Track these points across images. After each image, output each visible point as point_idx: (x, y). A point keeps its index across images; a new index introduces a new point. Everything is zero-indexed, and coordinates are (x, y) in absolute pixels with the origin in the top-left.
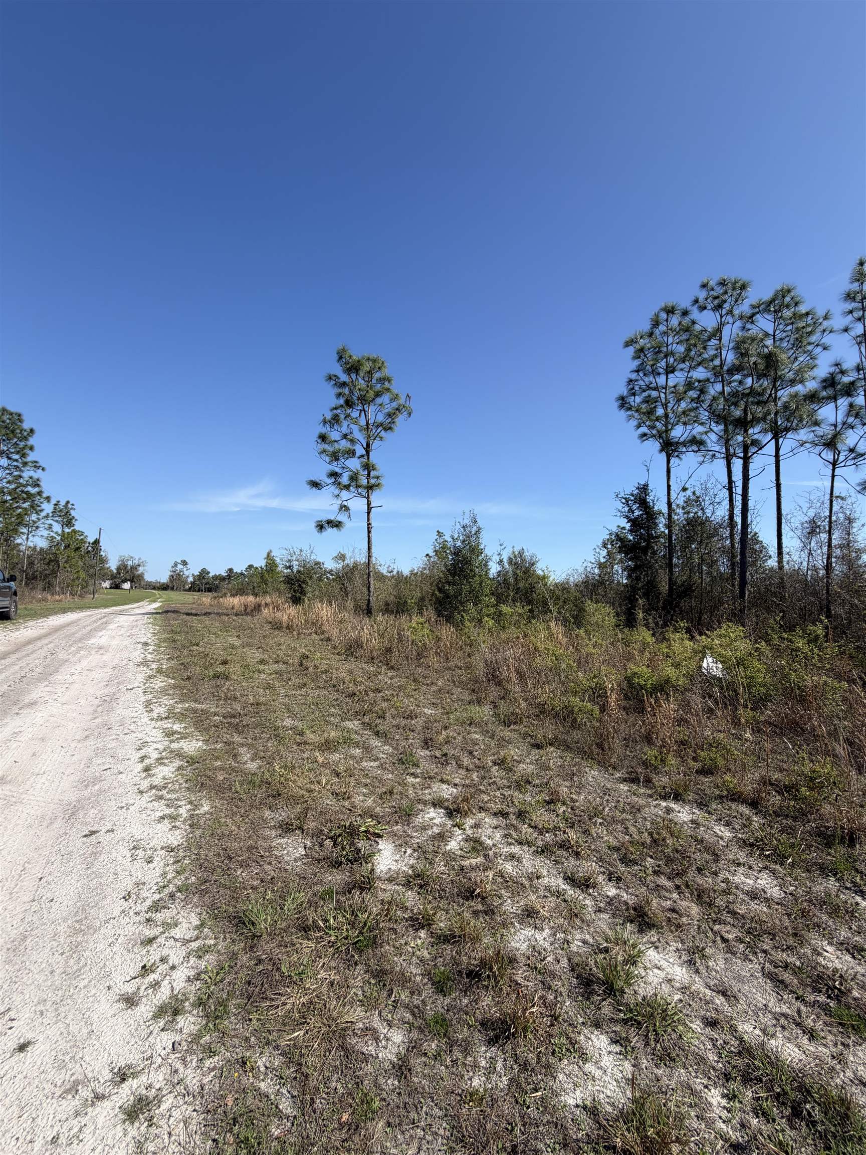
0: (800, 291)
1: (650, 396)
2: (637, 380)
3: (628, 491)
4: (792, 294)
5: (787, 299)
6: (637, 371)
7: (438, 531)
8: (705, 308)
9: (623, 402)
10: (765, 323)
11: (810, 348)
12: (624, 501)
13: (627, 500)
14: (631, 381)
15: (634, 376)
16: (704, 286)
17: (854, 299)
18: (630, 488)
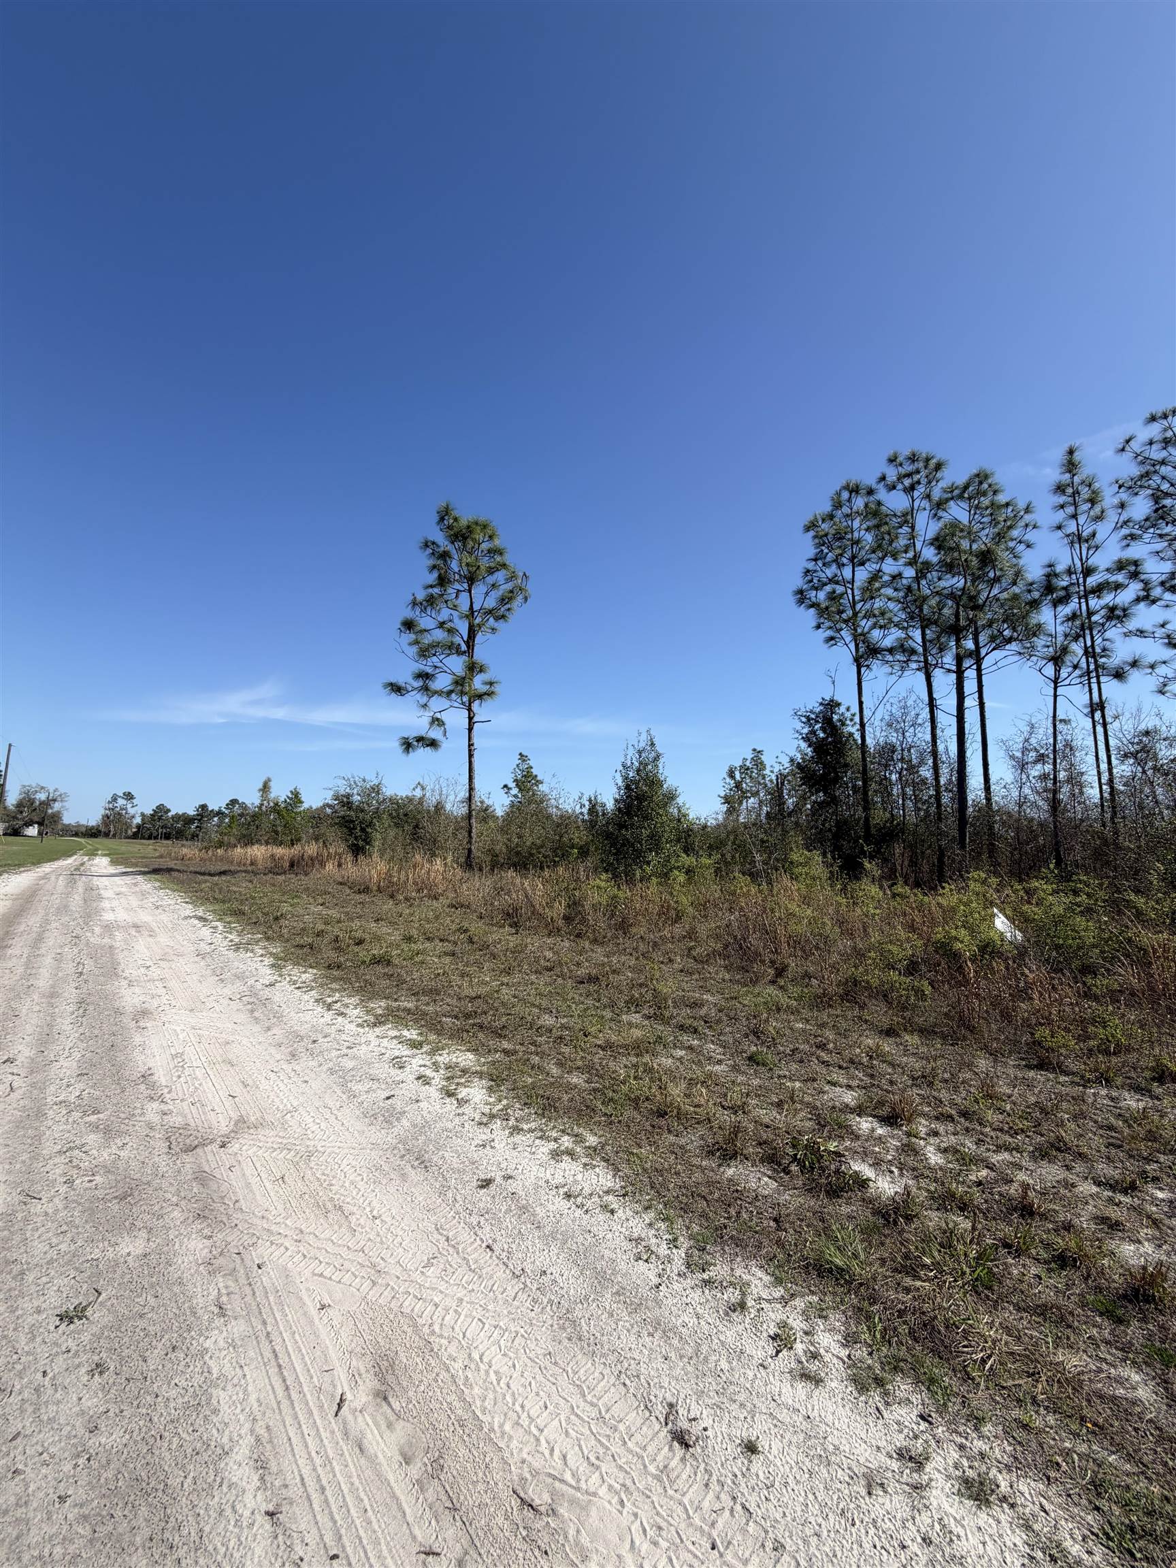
0: (998, 478)
1: (834, 592)
2: (815, 571)
3: (809, 707)
4: (990, 481)
5: (985, 486)
6: (815, 560)
7: (520, 754)
8: (894, 488)
9: (801, 596)
10: (958, 512)
11: (1011, 544)
12: (804, 719)
13: (809, 719)
14: (808, 571)
15: (811, 566)
16: (892, 460)
17: (1063, 492)
18: (812, 703)
